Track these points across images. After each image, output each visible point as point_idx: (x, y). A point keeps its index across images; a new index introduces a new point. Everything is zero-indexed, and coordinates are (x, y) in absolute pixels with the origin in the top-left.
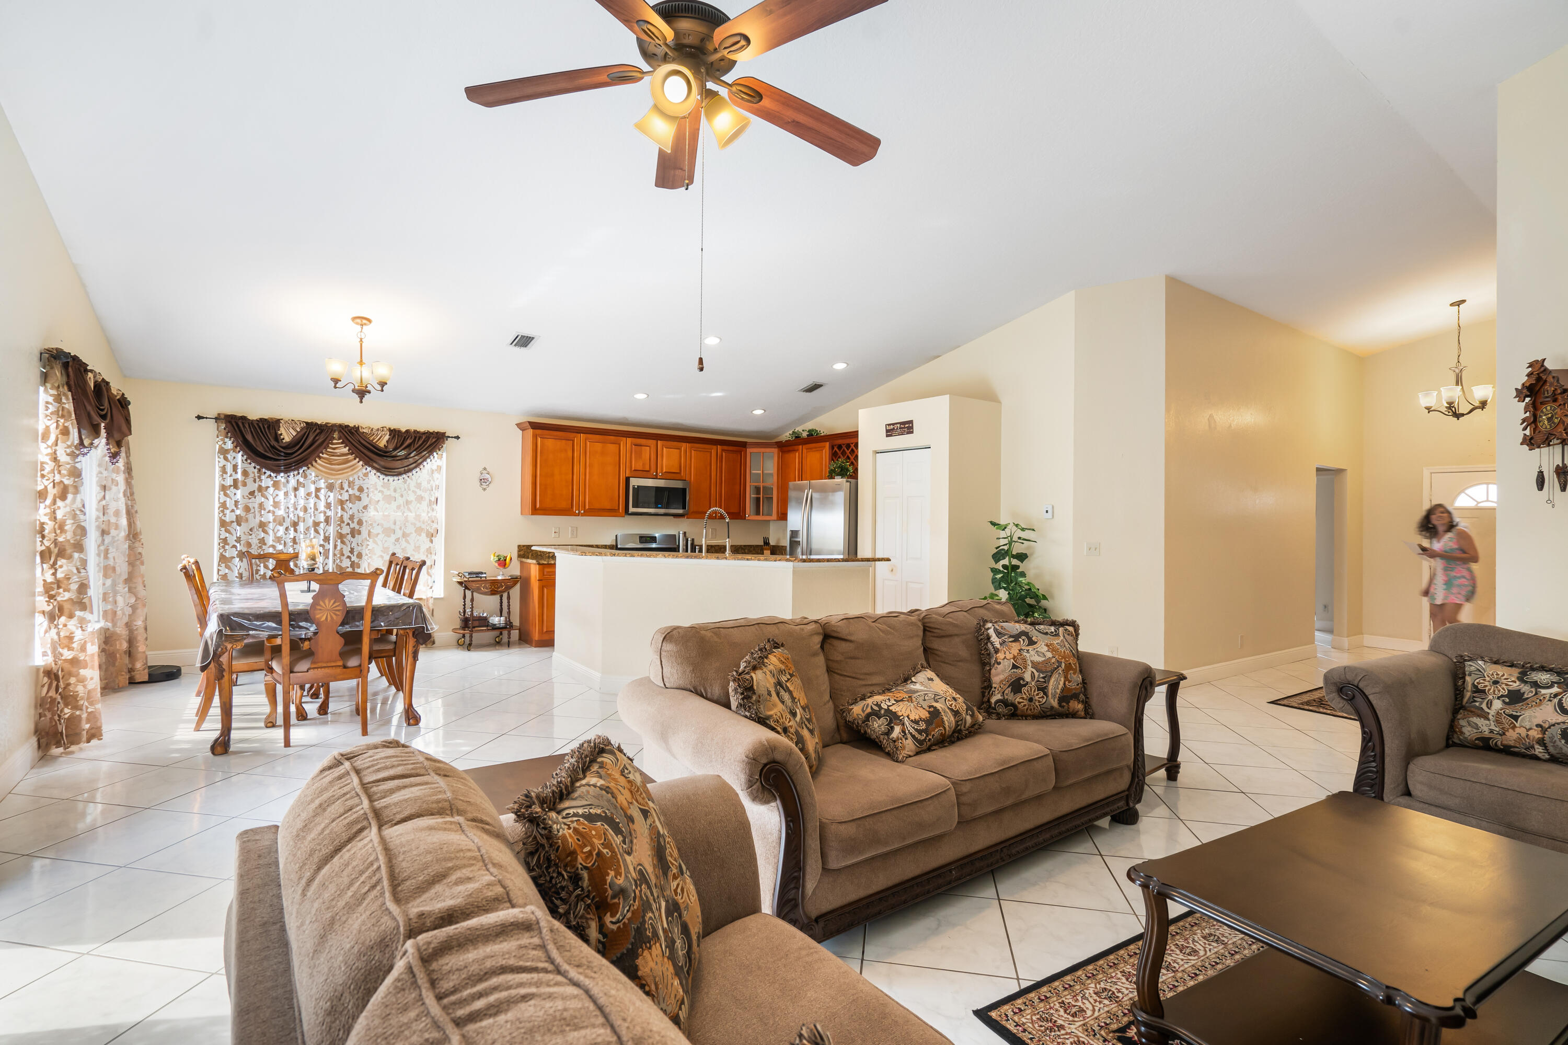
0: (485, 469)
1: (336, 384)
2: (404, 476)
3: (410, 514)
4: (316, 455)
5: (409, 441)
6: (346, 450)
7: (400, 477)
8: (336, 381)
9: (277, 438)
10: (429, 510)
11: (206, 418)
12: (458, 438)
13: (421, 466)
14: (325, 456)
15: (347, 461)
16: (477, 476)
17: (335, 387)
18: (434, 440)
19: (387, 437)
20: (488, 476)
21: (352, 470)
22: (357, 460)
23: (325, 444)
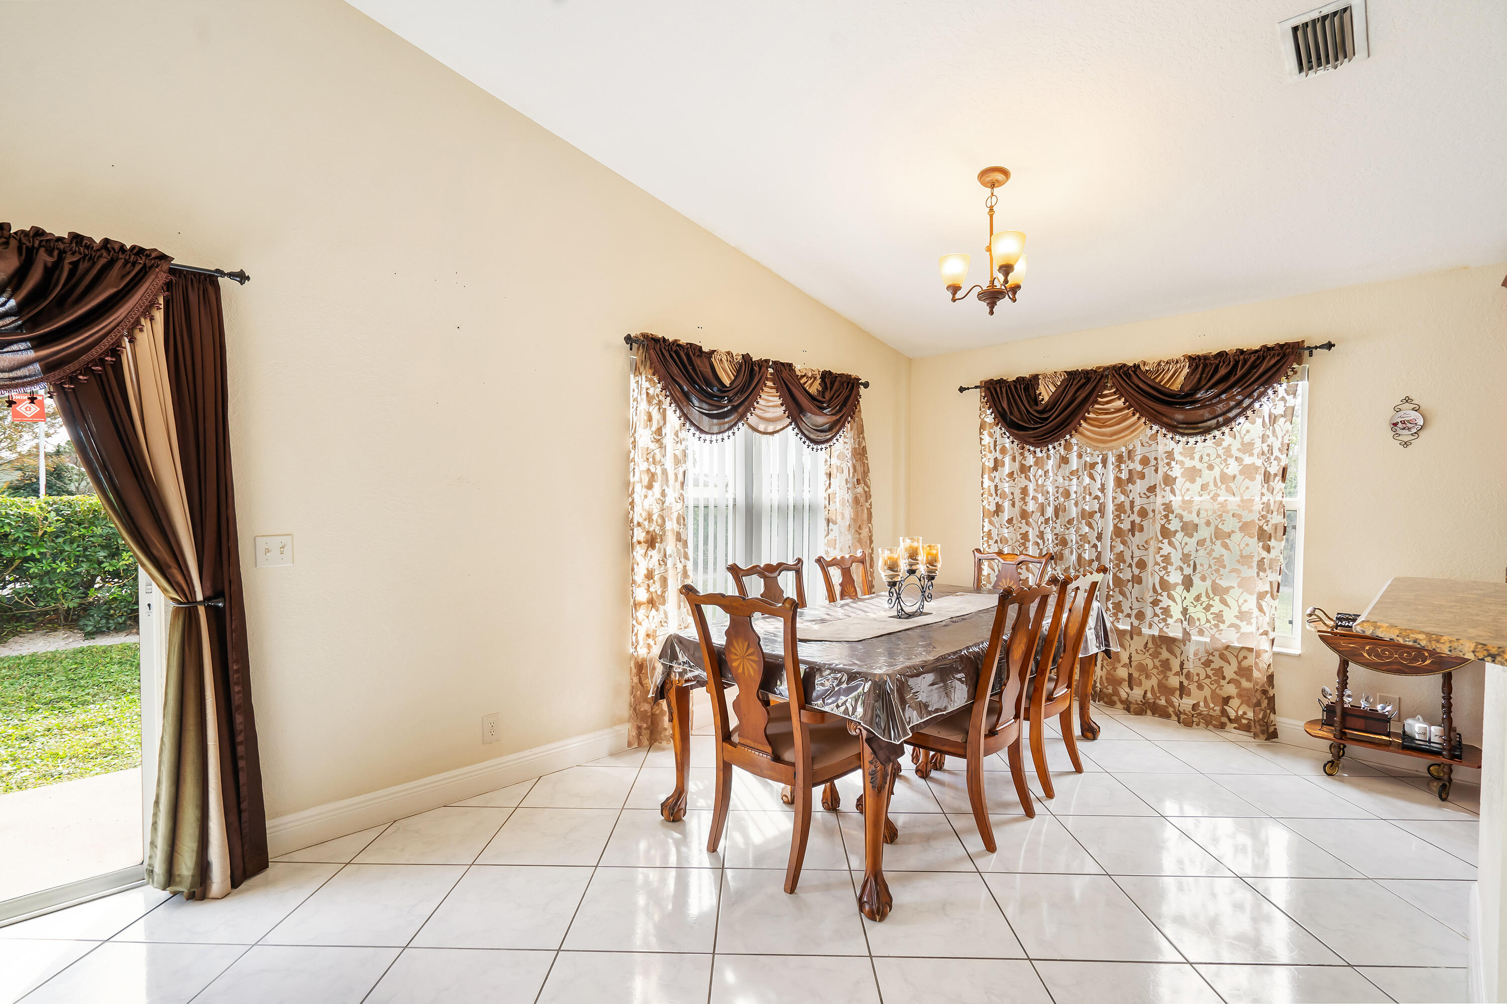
0: (1408, 400)
1: (954, 294)
2: (1217, 433)
3: (1231, 499)
4: (1080, 416)
5: (1222, 372)
6: (1120, 403)
7: (1208, 437)
8: (955, 289)
9: (1035, 400)
10: (1265, 491)
11: (968, 389)
12: (1329, 346)
13: (1249, 413)
14: (1092, 415)
15: (1125, 419)
16: (1388, 414)
17: (954, 300)
18: (1273, 361)
19: (1186, 370)
20: (1414, 415)
21: (1133, 432)
22: (1137, 415)
23: (1090, 399)
